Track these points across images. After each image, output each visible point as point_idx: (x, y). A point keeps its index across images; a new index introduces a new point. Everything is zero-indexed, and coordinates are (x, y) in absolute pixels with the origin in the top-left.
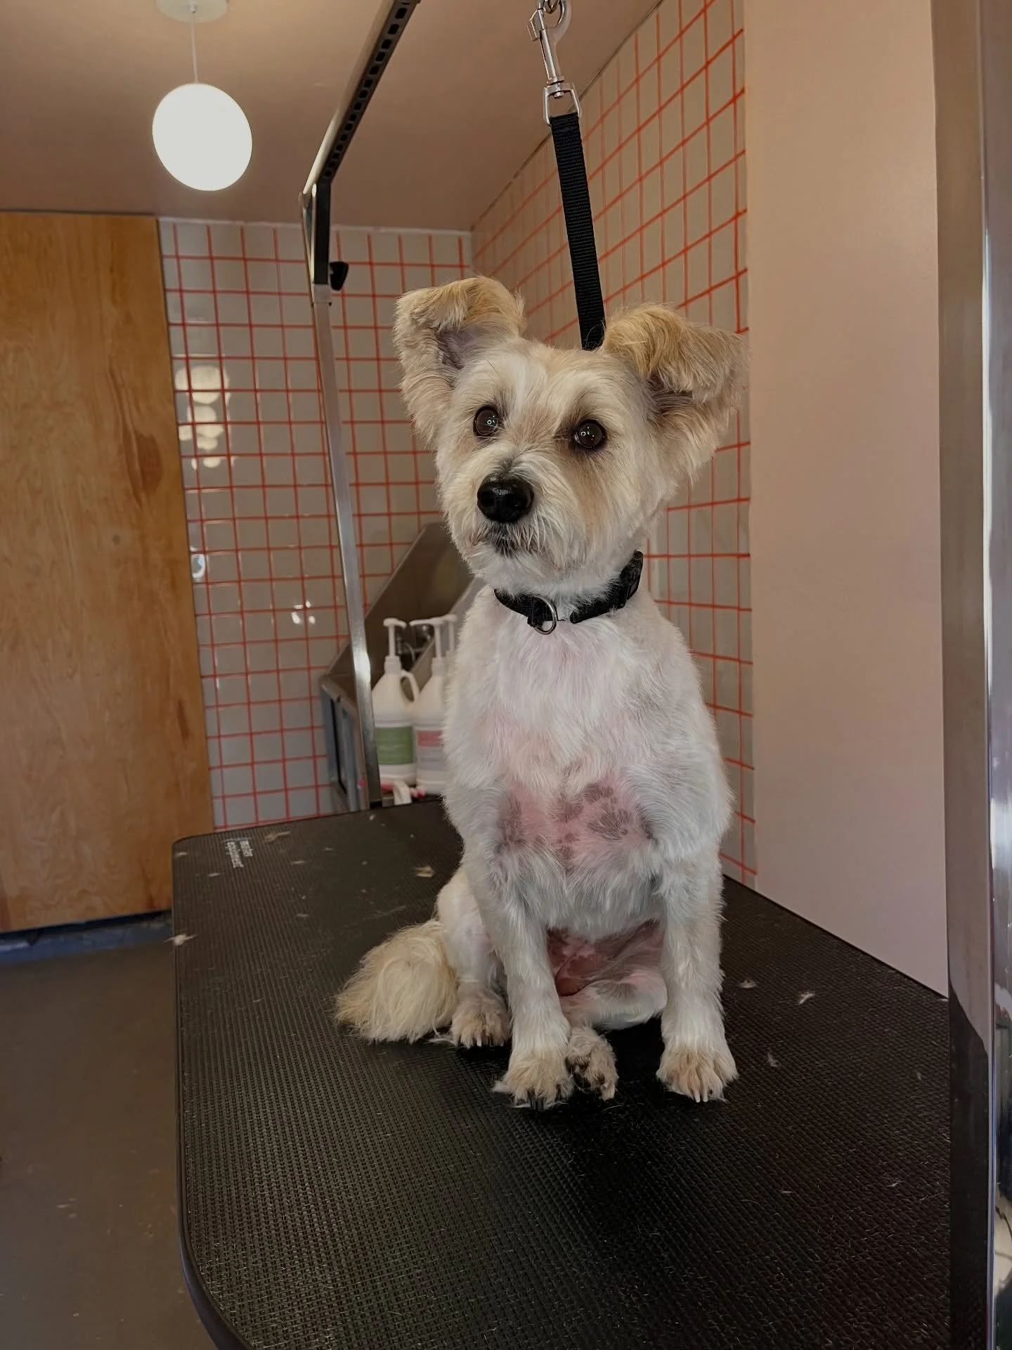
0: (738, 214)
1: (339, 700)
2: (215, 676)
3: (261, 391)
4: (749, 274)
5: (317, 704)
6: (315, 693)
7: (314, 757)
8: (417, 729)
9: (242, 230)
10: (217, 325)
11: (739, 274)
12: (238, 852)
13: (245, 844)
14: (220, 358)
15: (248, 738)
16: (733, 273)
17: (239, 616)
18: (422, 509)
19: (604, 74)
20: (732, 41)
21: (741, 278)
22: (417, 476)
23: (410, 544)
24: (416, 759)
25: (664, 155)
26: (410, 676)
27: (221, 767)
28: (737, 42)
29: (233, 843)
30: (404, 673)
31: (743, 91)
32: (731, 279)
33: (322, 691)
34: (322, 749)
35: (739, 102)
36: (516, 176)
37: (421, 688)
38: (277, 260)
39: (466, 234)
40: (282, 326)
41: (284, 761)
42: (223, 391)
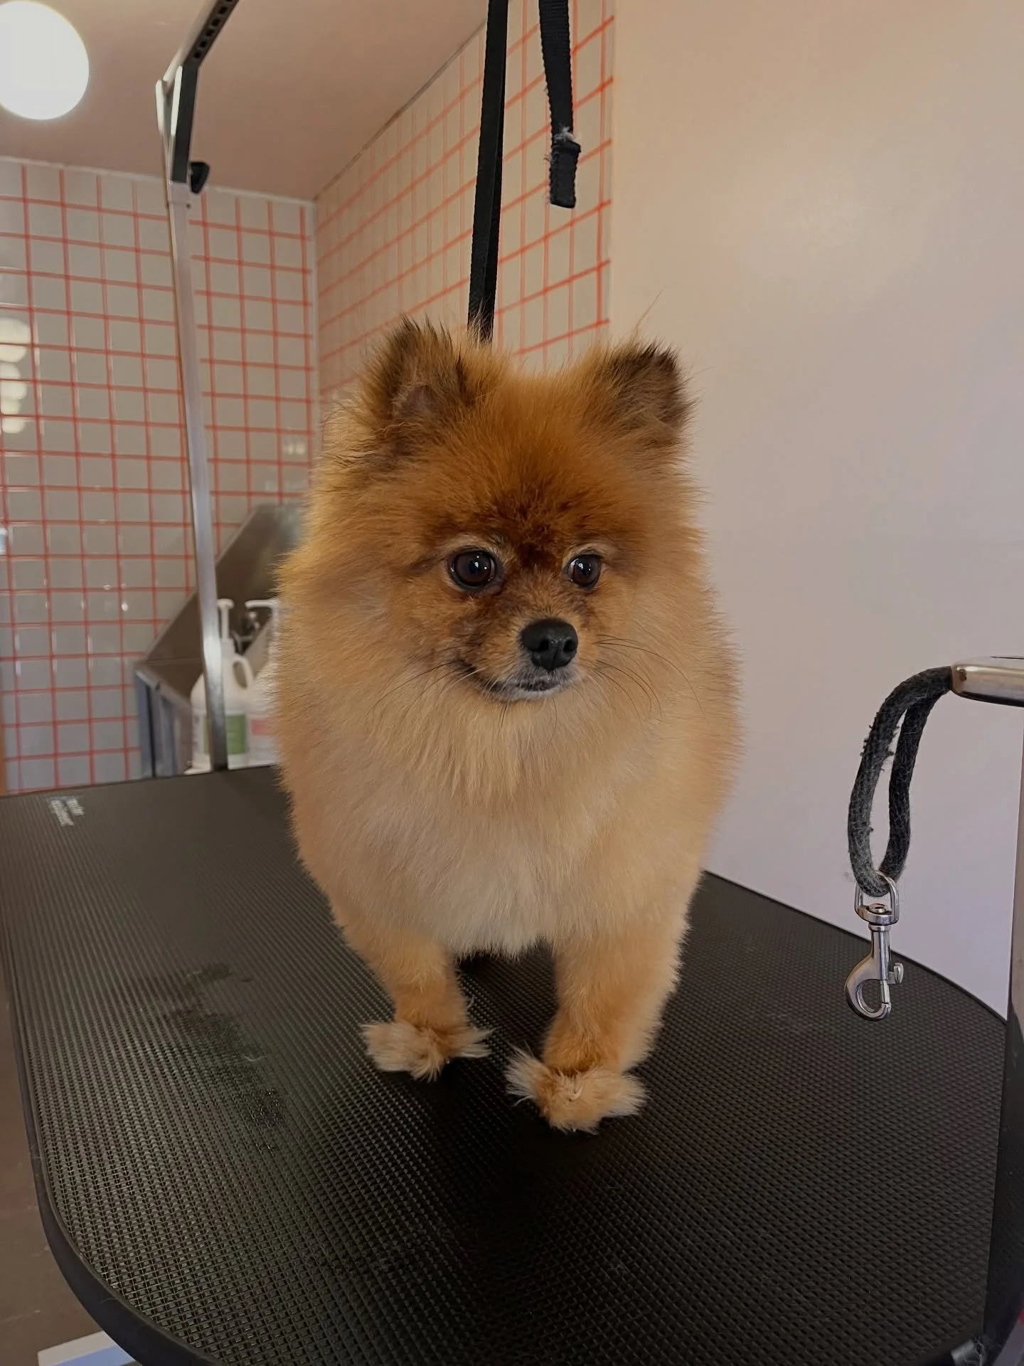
0: (602, 205)
1: (158, 688)
2: (15, 659)
3: (78, 350)
4: (612, 266)
5: (131, 693)
6: (129, 680)
7: (126, 750)
8: (251, 717)
9: (61, 173)
10: (29, 273)
11: (601, 266)
12: (65, 810)
13: (73, 803)
14: (31, 310)
15: (51, 728)
16: (595, 264)
17: (44, 595)
18: (253, 489)
19: (467, 49)
20: (602, 29)
21: (604, 269)
22: (248, 454)
23: (238, 525)
24: (248, 749)
25: (528, 136)
26: (243, 661)
27: (19, 758)
28: (608, 28)
29: (57, 802)
30: (238, 658)
31: (611, 80)
32: (592, 270)
33: (137, 677)
34: (134, 740)
35: (607, 90)
36: (366, 147)
37: (255, 673)
38: (99, 209)
39: (309, 205)
40: (103, 282)
41: (91, 753)
42: (32, 346)
